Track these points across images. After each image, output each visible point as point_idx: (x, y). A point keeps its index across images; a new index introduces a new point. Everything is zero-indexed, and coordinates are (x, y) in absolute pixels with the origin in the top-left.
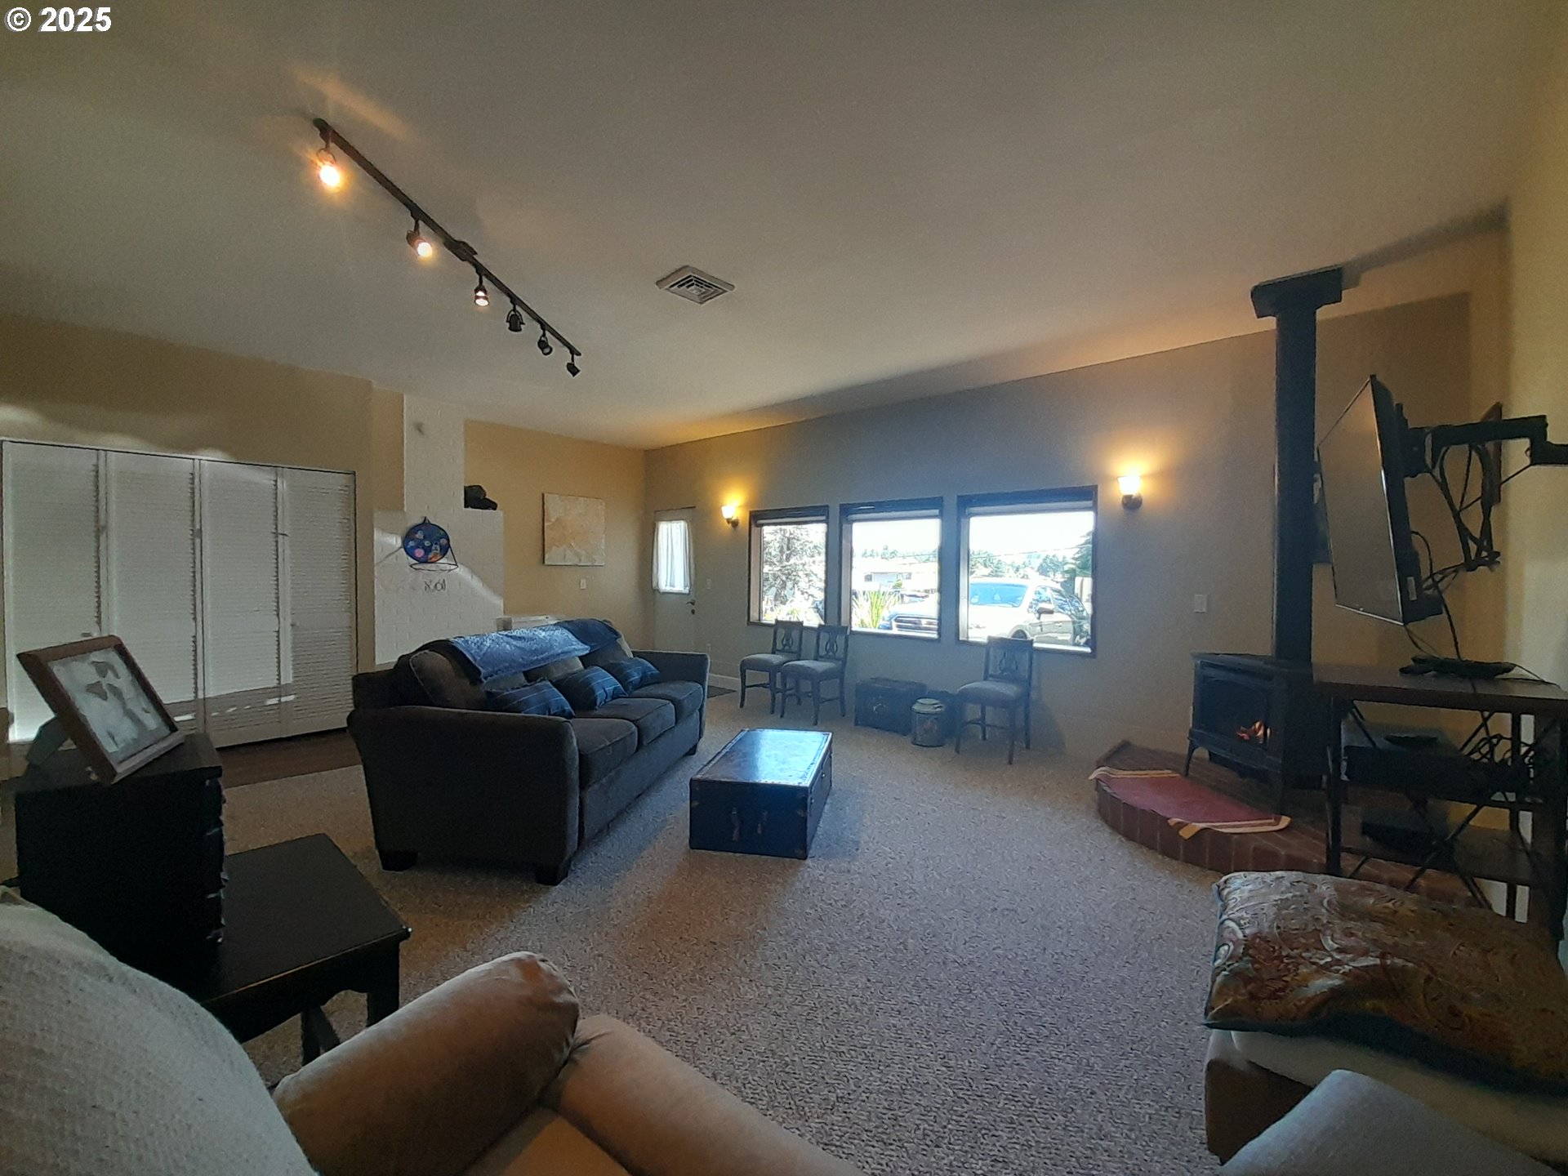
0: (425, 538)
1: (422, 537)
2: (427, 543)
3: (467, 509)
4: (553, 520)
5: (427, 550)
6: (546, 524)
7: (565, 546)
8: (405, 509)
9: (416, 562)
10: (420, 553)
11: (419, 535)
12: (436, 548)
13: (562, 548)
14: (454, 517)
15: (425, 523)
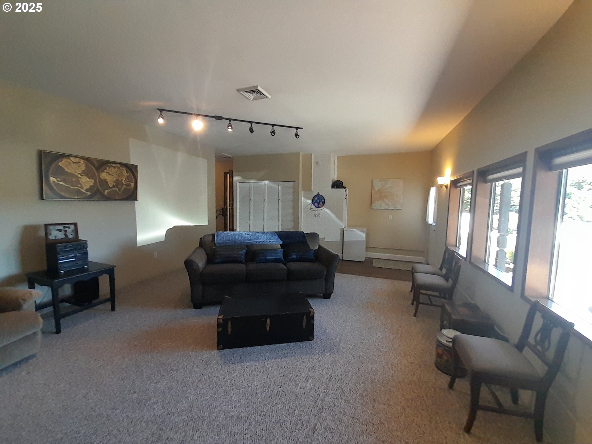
0: (318, 199)
1: (317, 199)
2: (318, 201)
3: (332, 189)
4: (376, 190)
5: (319, 203)
6: (373, 192)
7: (381, 201)
8: (312, 190)
9: (315, 207)
10: (316, 204)
11: (316, 199)
12: (321, 203)
13: (380, 202)
14: (327, 192)
15: (318, 194)
